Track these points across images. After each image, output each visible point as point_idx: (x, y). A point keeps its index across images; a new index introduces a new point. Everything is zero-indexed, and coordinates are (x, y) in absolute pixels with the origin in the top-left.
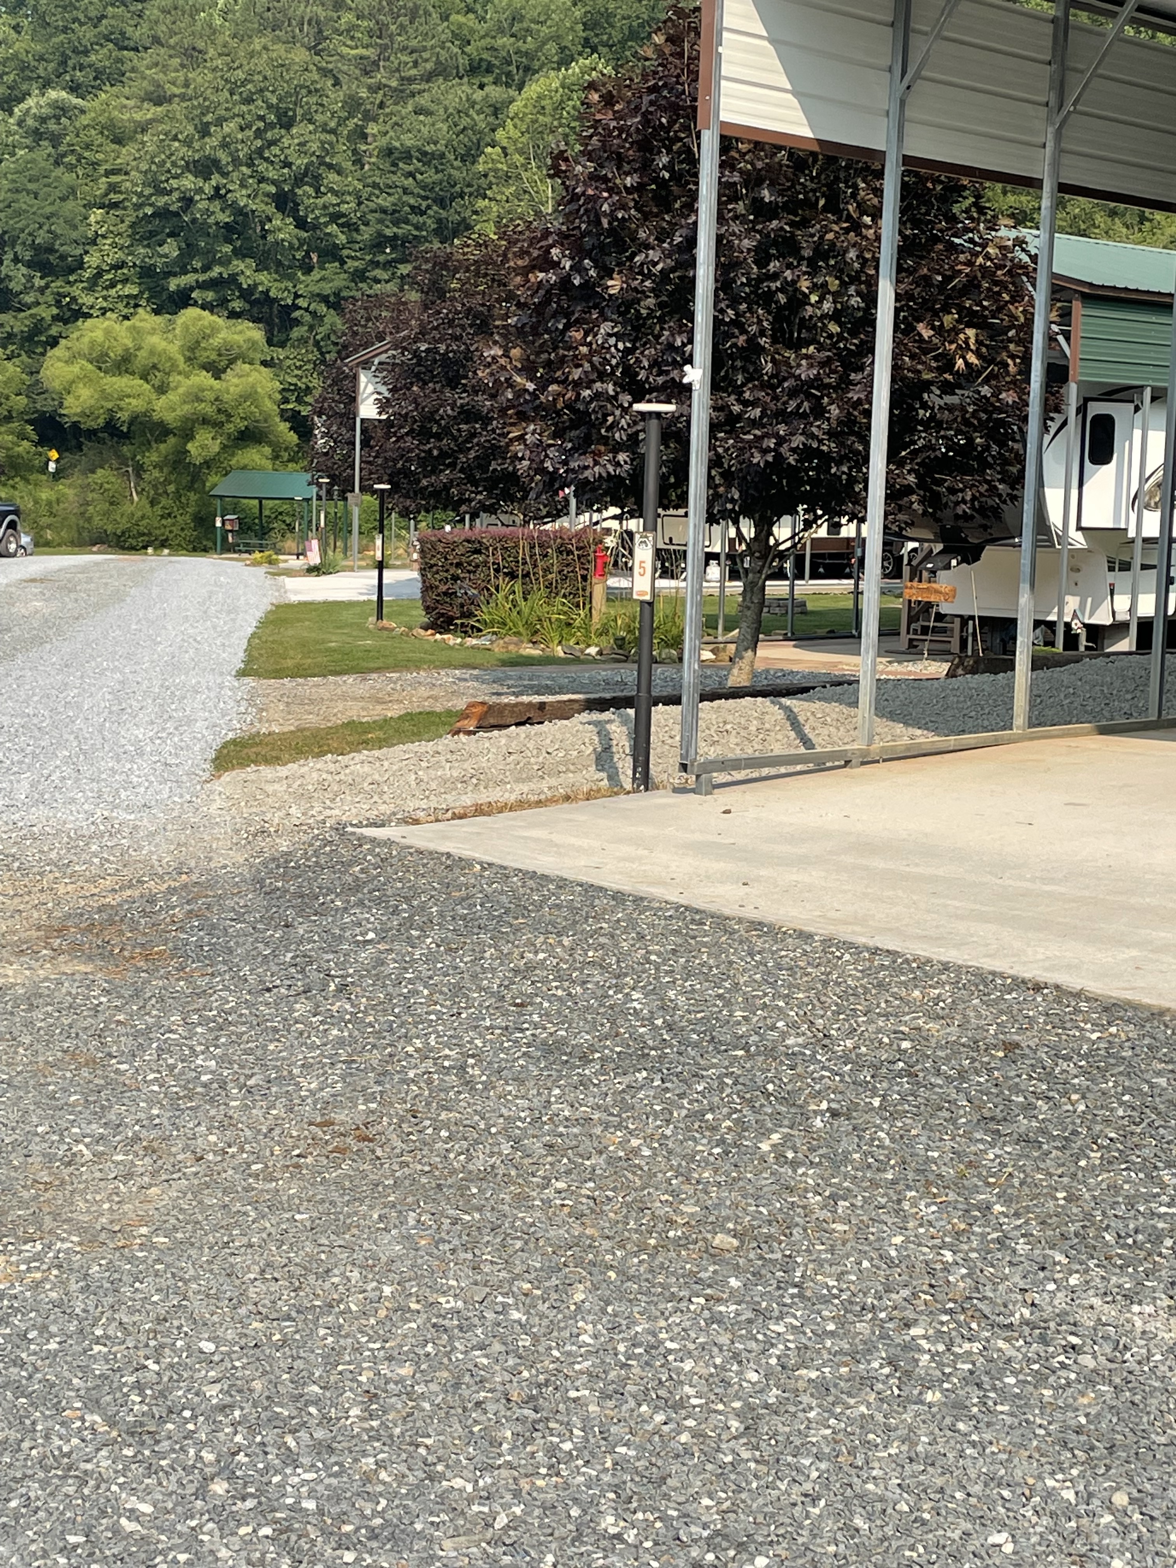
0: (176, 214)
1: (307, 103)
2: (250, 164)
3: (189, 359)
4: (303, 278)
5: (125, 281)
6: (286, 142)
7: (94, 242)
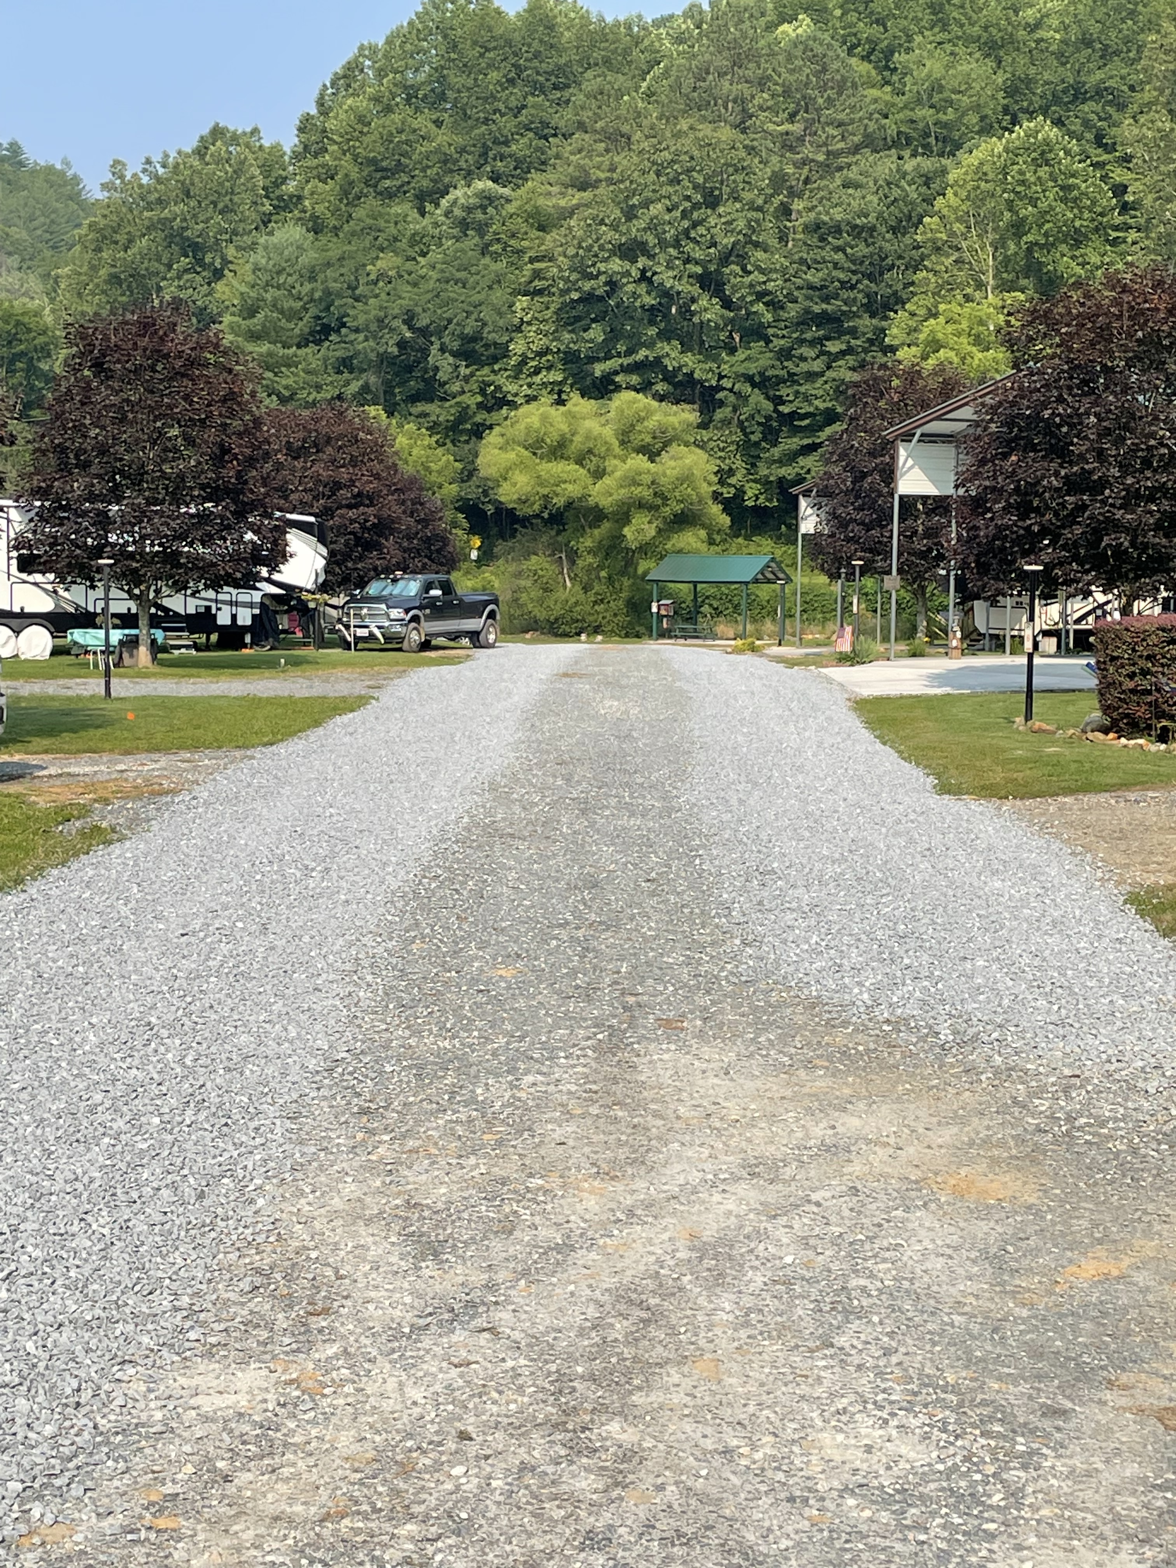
0: (601, 299)
1: (734, 181)
2: (677, 244)
3: (622, 443)
4: (727, 358)
5: (549, 369)
6: (712, 221)
7: (519, 329)
